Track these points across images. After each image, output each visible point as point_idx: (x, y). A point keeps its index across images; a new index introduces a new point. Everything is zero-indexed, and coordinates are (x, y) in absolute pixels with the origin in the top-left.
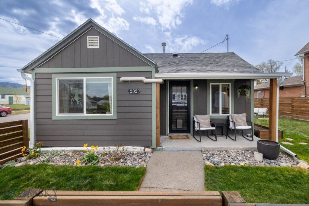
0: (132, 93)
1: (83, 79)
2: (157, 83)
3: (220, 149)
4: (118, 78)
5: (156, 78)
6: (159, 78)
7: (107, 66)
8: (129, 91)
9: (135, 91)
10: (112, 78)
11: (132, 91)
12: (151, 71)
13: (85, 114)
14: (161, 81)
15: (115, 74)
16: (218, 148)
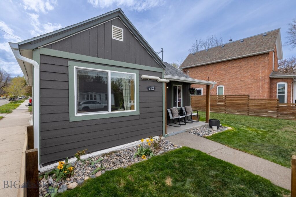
0: (151, 90)
1: (108, 72)
2: (165, 82)
3: (193, 129)
4: (140, 75)
5: (164, 79)
6: (166, 79)
7: (130, 62)
8: (148, 88)
9: (152, 89)
10: (135, 74)
11: (151, 88)
12: (162, 73)
13: (110, 112)
14: (168, 81)
15: (138, 71)
16: (192, 128)
